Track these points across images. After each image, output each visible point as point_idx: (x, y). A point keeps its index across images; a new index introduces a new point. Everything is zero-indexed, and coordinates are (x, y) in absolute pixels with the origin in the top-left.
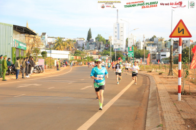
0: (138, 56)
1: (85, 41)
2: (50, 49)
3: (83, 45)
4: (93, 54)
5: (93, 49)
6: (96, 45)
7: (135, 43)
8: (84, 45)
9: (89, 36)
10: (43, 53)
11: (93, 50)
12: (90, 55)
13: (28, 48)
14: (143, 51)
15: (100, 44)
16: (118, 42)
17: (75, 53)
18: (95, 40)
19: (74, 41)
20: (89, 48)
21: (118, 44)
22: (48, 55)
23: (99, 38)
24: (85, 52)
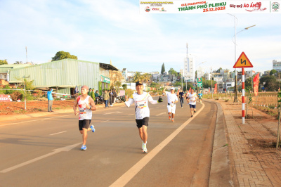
0: (206, 86)
1: (159, 74)
2: (130, 82)
4: (167, 85)
5: (167, 81)
6: (169, 77)
7: (203, 74)
8: (159, 78)
9: (163, 69)
10: (124, 86)
13: (111, 82)
14: (210, 81)
15: (173, 76)
16: (188, 74)
17: (151, 85)
18: (168, 73)
19: (150, 75)
20: (163, 80)
21: (188, 76)
22: (128, 87)
23: (171, 71)
24: (159, 84)
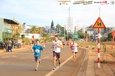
0: (82, 37)
1: (49, 28)
3: (49, 30)
5: (55, 33)
6: (56, 30)
9: (52, 25)
10: (22, 36)
12: (52, 37)
14: (85, 34)
15: (59, 30)
17: (44, 35)
19: (43, 28)
20: (52, 32)
23: (58, 26)
24: (49, 35)
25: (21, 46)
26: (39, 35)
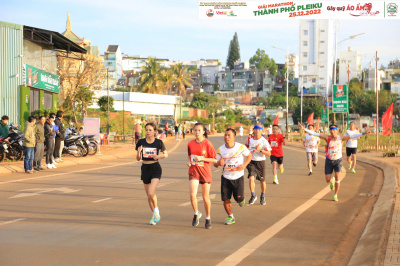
0: (365, 108)
1: (220, 69)
3: (217, 78)
4: (243, 104)
5: (243, 89)
8: (220, 80)
9: (234, 53)
10: (103, 101)
11: (241, 93)
12: (233, 107)
15: (262, 76)
17: (195, 99)
18: (247, 66)
19: (191, 68)
20: (231, 87)
23: (258, 60)
24: (220, 98)
25: (95, 146)
26: (173, 99)
